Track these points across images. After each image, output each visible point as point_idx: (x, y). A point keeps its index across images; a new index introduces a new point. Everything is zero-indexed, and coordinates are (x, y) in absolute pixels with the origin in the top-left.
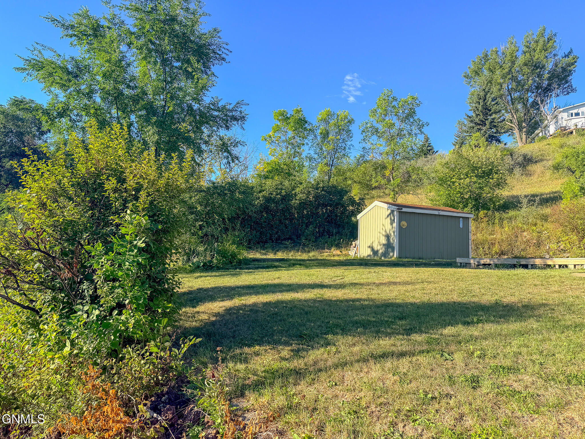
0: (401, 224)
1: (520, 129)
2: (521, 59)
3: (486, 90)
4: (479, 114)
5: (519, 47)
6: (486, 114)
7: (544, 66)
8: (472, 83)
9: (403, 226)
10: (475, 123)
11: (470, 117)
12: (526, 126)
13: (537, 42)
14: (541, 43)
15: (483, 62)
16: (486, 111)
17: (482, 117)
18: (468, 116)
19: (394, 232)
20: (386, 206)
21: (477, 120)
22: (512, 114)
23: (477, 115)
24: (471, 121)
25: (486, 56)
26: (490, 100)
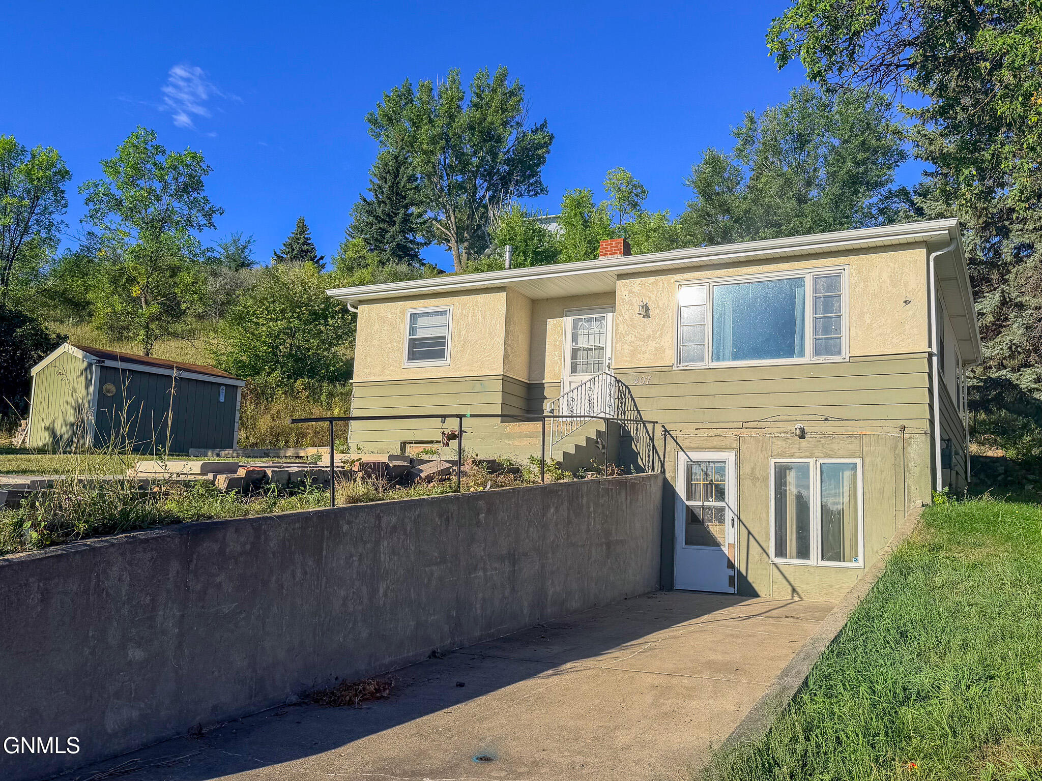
0: (104, 389)
1: (460, 240)
2: (466, 116)
3: (400, 159)
4: (383, 202)
5: (464, 93)
6: (395, 205)
7: (499, 141)
8: (383, 138)
9: (108, 391)
10: (377, 217)
11: (368, 204)
12: (468, 237)
13: (494, 91)
14: (499, 96)
15: (403, 103)
16: (397, 197)
17: (388, 206)
18: (365, 200)
19: (89, 402)
20: (79, 354)
21: (379, 211)
22: (447, 211)
23: (380, 203)
24: (370, 213)
25: (409, 92)
26: (405, 179)
